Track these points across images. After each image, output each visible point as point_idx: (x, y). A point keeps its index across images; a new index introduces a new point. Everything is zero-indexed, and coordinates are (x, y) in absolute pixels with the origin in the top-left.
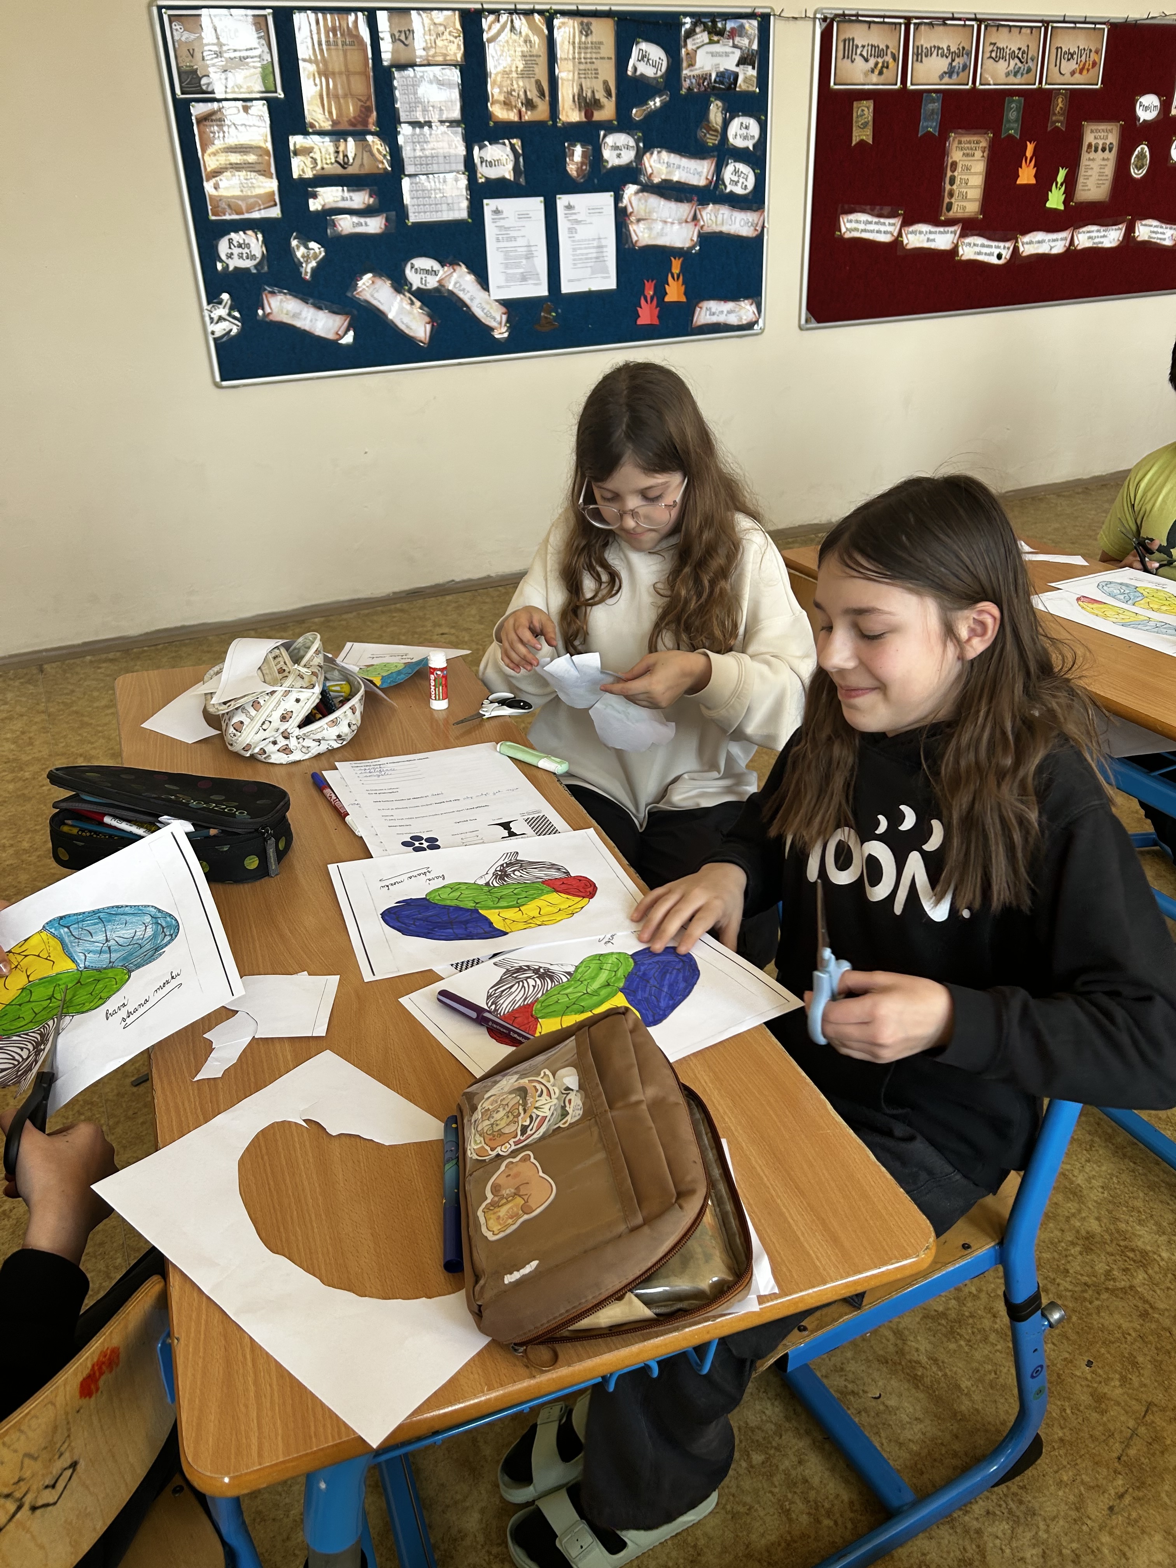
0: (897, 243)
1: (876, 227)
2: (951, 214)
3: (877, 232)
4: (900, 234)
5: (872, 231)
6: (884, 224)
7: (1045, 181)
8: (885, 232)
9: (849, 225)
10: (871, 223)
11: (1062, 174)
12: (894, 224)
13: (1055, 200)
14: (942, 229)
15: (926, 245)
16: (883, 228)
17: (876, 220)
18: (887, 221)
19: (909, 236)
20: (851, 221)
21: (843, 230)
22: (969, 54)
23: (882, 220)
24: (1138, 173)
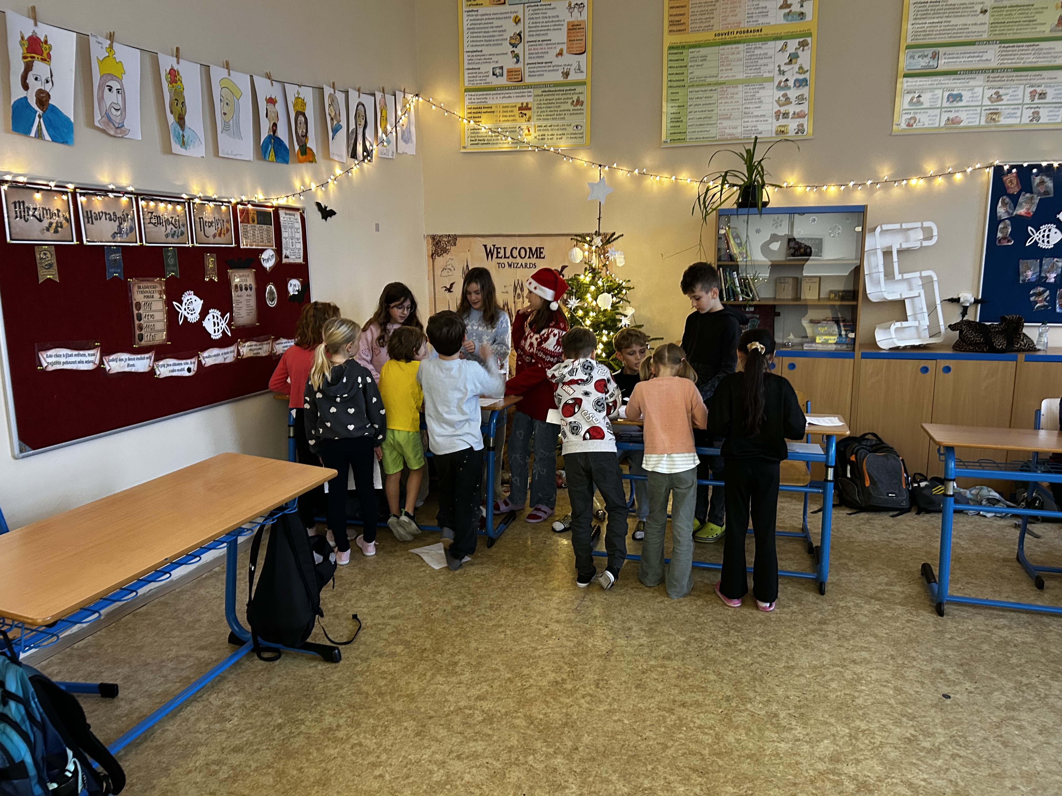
0: (100, 370)
1: (78, 359)
2: (143, 343)
3: (79, 362)
4: (101, 362)
5: (74, 362)
6: (84, 355)
8: (86, 362)
9: (49, 360)
10: (71, 355)
12: (94, 355)
14: (139, 356)
15: (127, 369)
16: (84, 359)
17: (76, 352)
18: (87, 353)
19: (111, 363)
20: (51, 356)
21: (45, 364)
22: (133, 220)
23: (81, 352)
24: (272, 304)
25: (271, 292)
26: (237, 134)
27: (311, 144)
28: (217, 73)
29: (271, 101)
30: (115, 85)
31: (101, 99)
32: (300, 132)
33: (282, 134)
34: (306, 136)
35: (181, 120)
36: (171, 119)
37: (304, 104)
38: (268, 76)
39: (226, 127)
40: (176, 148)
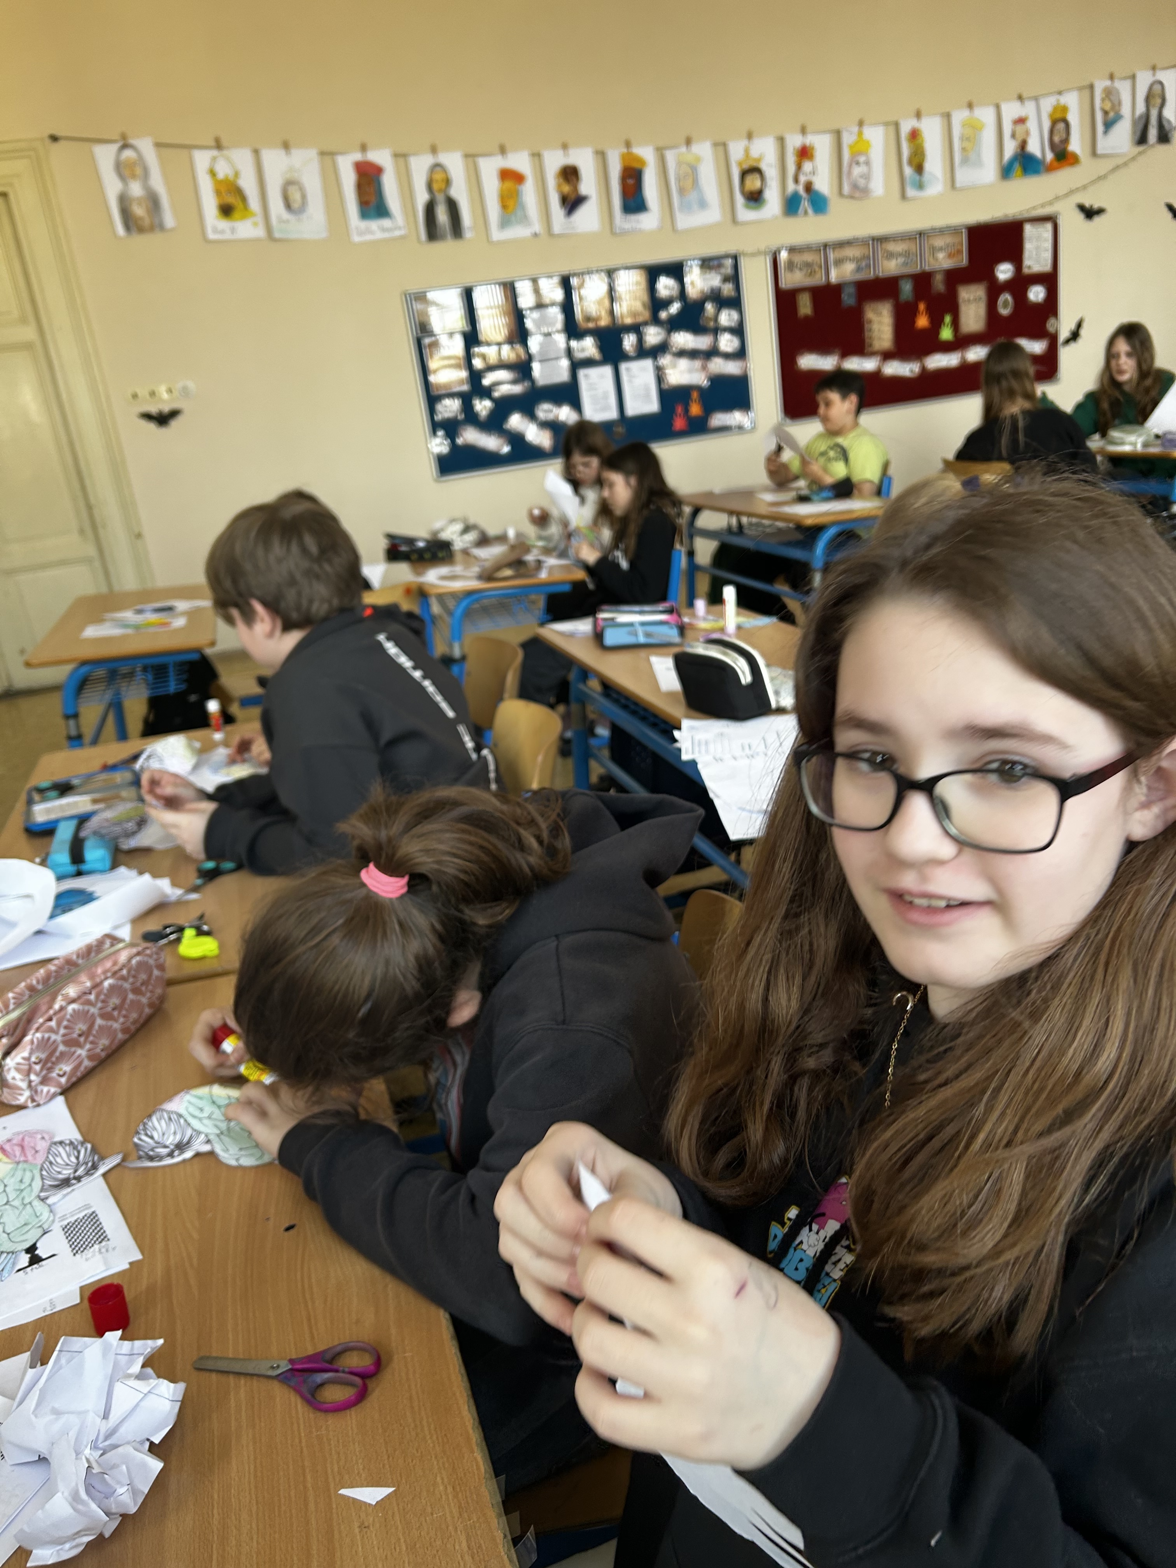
1: (822, 362)
2: (873, 349)
3: (824, 364)
5: (820, 364)
6: (828, 359)
7: (936, 324)
9: (803, 362)
10: (818, 360)
11: (948, 319)
12: (835, 359)
13: (946, 334)
14: (868, 359)
16: (828, 362)
17: (821, 357)
18: (830, 357)
20: (805, 360)
21: (801, 365)
22: (869, 258)
24: (1005, 312)
25: (1006, 302)
26: (979, 163)
27: (1075, 145)
28: (959, 117)
29: (1021, 121)
30: (862, 159)
31: (850, 173)
32: (1057, 139)
33: (1034, 147)
34: (1066, 141)
35: (919, 169)
36: (908, 171)
37: (1065, 109)
38: (1020, 98)
39: (965, 160)
40: (911, 192)
